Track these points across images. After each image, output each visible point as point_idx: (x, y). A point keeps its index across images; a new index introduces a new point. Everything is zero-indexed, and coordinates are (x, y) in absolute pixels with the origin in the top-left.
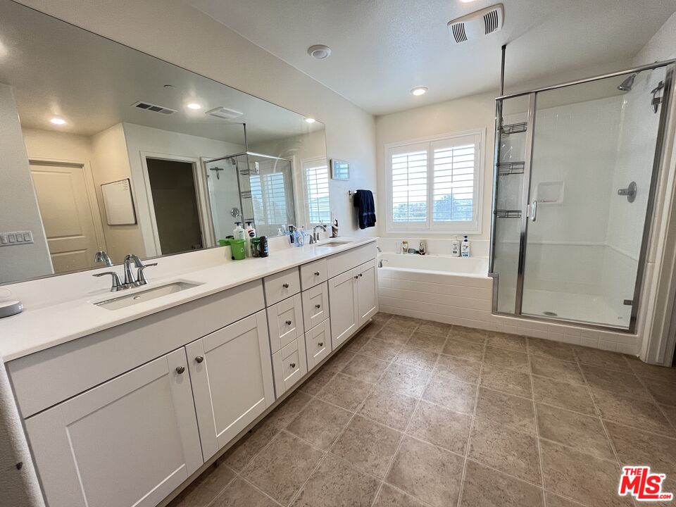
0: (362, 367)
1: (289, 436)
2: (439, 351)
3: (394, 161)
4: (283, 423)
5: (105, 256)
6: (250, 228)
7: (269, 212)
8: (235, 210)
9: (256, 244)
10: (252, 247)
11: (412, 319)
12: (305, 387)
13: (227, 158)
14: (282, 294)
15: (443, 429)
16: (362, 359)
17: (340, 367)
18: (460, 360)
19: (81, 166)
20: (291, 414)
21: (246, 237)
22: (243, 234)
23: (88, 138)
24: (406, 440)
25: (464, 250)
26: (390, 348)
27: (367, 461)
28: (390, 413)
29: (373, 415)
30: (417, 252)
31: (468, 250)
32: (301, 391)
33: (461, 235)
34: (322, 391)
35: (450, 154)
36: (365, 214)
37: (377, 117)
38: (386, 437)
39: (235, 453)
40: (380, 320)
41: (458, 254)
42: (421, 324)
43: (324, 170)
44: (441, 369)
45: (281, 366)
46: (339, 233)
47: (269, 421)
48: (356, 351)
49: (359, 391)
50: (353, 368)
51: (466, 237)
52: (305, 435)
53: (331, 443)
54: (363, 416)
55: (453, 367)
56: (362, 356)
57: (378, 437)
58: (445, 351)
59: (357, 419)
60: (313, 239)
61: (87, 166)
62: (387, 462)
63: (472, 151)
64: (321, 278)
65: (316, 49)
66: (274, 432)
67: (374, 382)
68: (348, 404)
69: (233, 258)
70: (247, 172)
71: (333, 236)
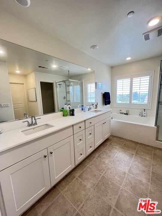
0: (105, 156)
1: (79, 180)
2: (134, 153)
3: (118, 82)
4: (77, 174)
5: (26, 115)
6: (69, 106)
7: (75, 98)
8: (65, 97)
9: (71, 111)
10: (69, 112)
11: (123, 139)
12: (85, 161)
13: (63, 81)
14: (79, 130)
15: (137, 187)
16: (104, 153)
17: (97, 155)
18: (143, 158)
19: (23, 84)
20: (80, 171)
21: (68, 109)
22: (67, 108)
23: (25, 76)
24: (122, 190)
25: (144, 114)
26: (115, 150)
27: (107, 196)
28: (116, 177)
29: (109, 177)
30: (125, 114)
31: (145, 115)
32: (83, 162)
33: (143, 109)
34: (90, 163)
35: (139, 80)
36: (107, 100)
37: (112, 67)
38: (114, 187)
39: (61, 183)
40: (111, 138)
41: (141, 116)
42: (127, 141)
43: (94, 85)
44: (135, 161)
45: (77, 154)
46: (98, 107)
47: (73, 173)
48: (103, 149)
49: (104, 166)
50: (102, 156)
51: (145, 110)
52: (85, 181)
53: (94, 186)
54: (105, 176)
55: (140, 161)
56: (105, 151)
57: (111, 186)
58: (136, 153)
59: (103, 177)
60: (89, 109)
61: (25, 84)
62: (115, 198)
63: (148, 79)
64: (92, 124)
65: (93, 47)
66: (74, 177)
67: (109, 163)
68: (100, 170)
69: (64, 116)
70: (69, 86)
71: (96, 108)
